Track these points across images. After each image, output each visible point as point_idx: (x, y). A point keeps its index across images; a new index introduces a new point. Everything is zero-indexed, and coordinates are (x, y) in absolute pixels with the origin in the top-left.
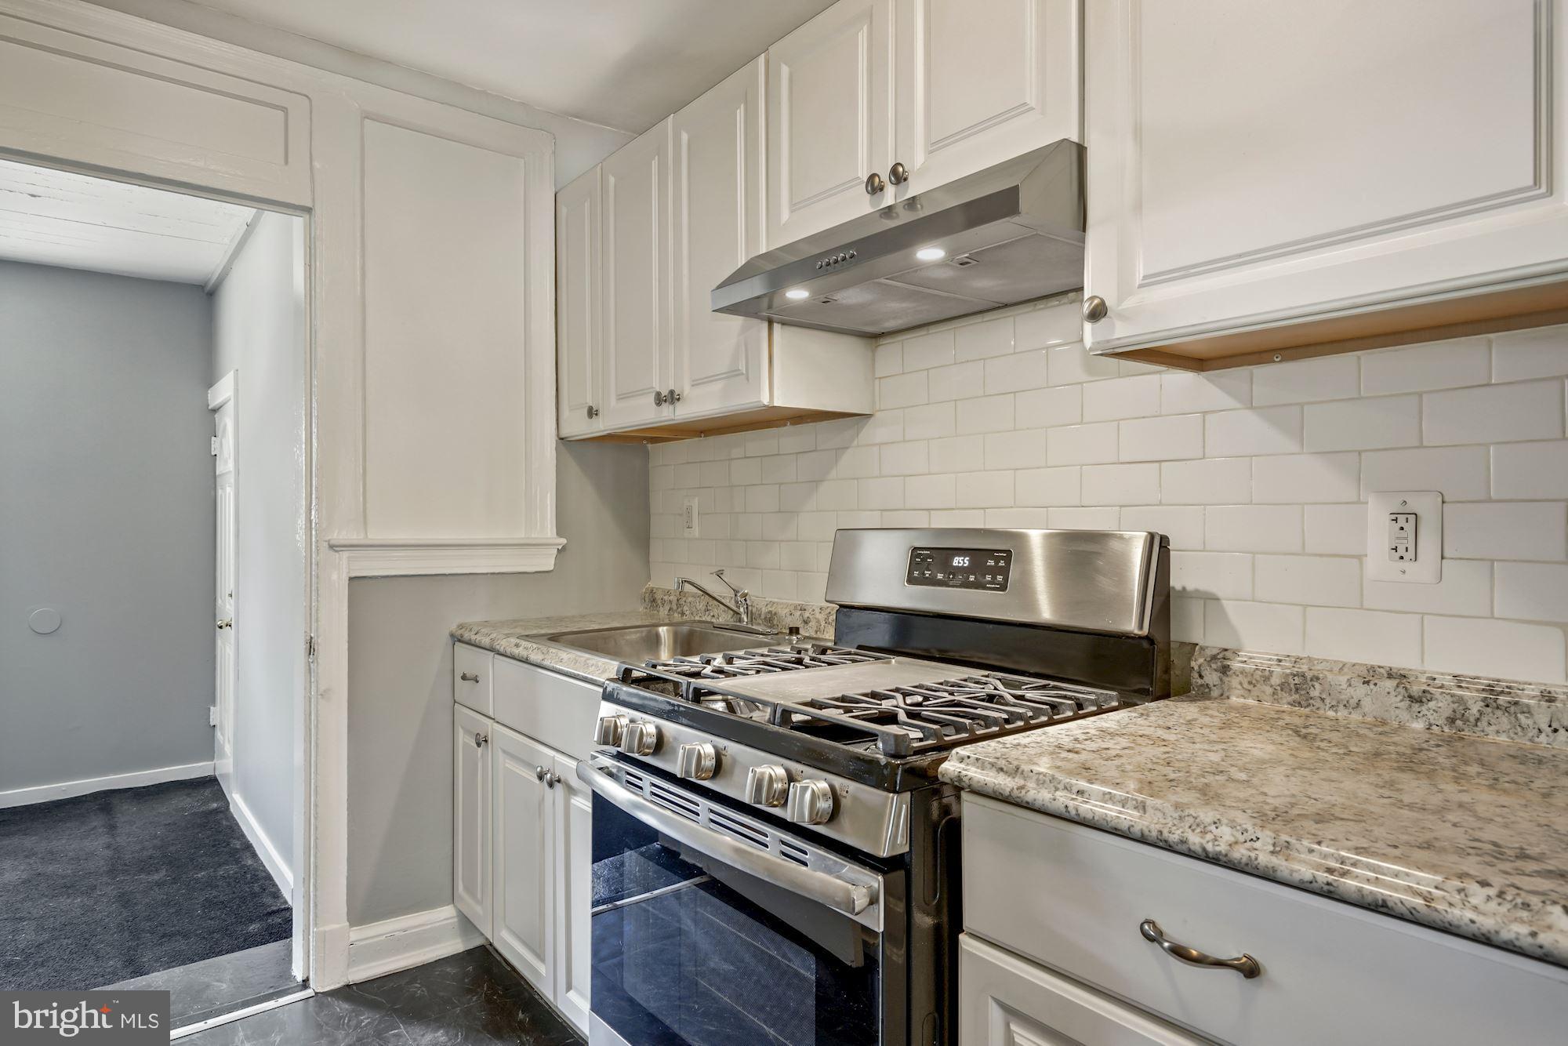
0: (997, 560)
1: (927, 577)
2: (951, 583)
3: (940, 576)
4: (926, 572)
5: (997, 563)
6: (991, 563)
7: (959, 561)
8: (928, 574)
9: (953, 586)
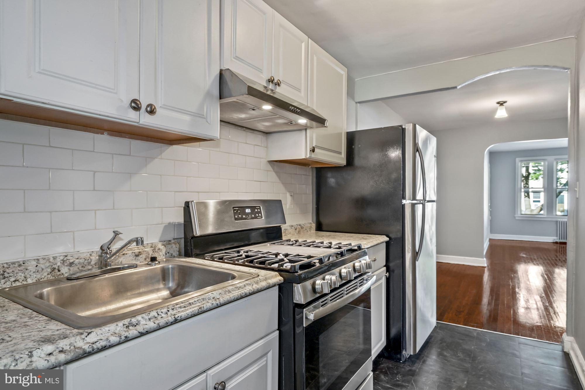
0: (257, 209)
1: (240, 218)
2: (248, 218)
3: (244, 216)
4: (239, 216)
5: (258, 210)
6: (256, 210)
7: (248, 211)
8: (240, 216)
9: (249, 219)
